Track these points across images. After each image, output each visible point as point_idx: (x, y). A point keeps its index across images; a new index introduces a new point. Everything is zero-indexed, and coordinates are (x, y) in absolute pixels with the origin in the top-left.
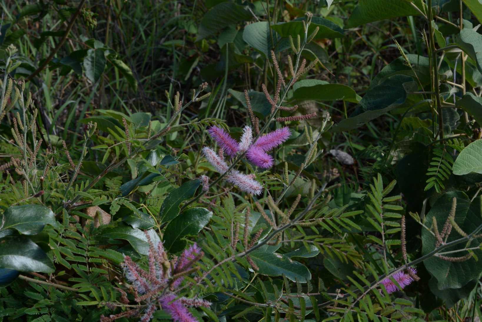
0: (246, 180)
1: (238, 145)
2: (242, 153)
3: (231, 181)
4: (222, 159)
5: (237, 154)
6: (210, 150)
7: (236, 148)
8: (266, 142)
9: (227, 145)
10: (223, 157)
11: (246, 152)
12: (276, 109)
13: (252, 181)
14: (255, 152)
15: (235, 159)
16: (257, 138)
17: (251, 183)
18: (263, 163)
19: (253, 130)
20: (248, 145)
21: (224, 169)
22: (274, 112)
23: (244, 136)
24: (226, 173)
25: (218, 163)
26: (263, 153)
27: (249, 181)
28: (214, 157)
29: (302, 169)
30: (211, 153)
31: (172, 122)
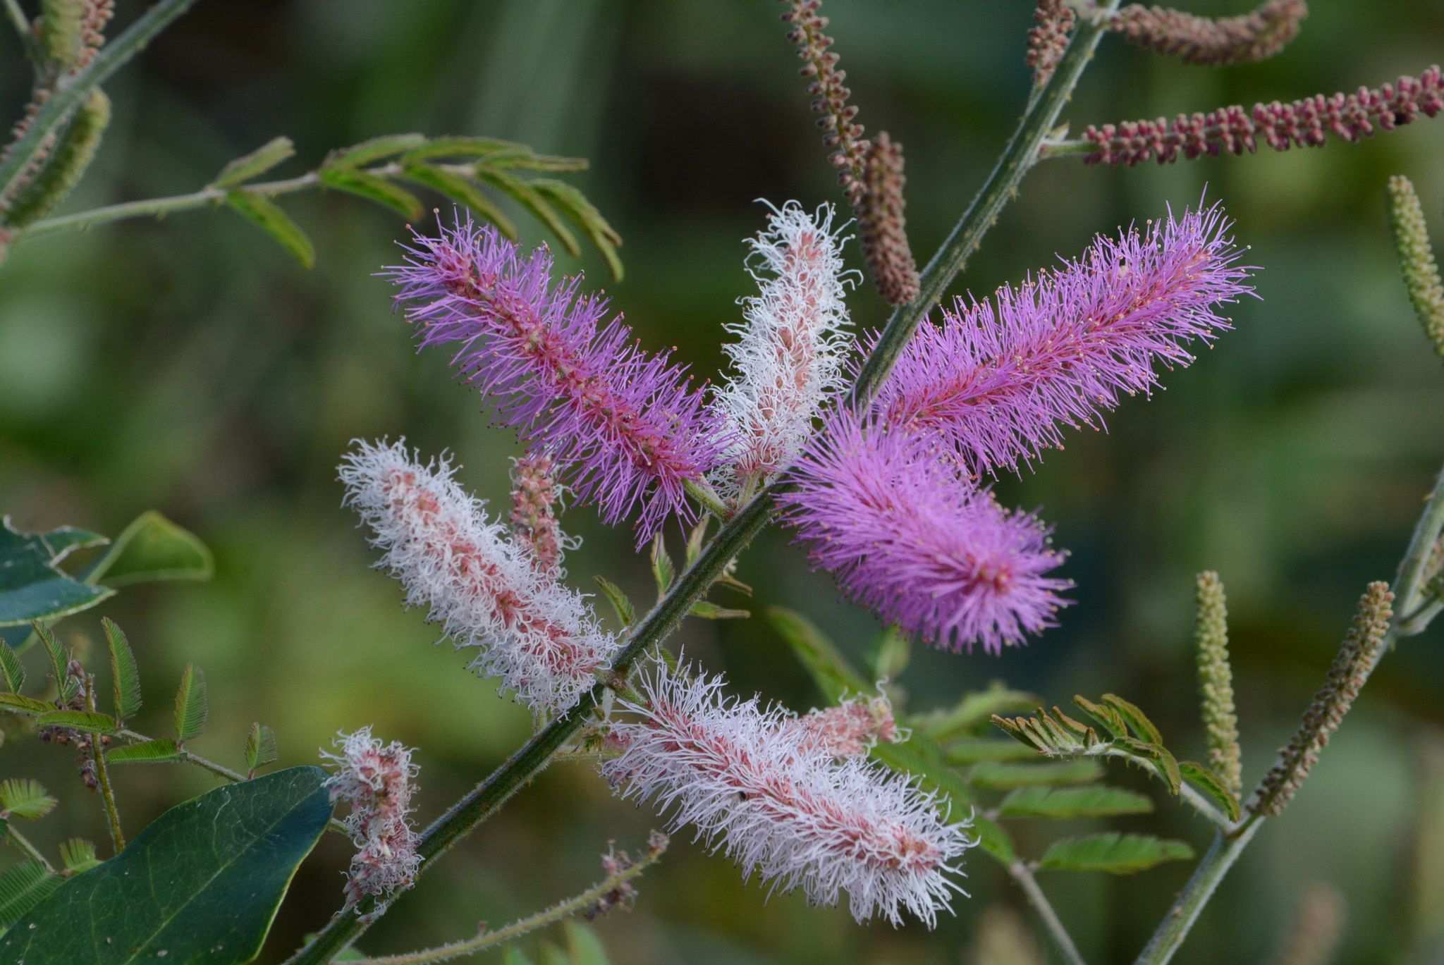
0: (798, 771)
1: (702, 414)
2: (747, 498)
3: (644, 783)
4: (540, 564)
5: (693, 503)
6: (421, 475)
7: (683, 447)
8: (987, 378)
9: (597, 416)
10: (559, 539)
11: (786, 484)
12: (1083, 31)
13: (858, 778)
14: (875, 480)
15: (677, 550)
16: (893, 340)
17: (842, 803)
18: (956, 598)
19: (850, 256)
20: (808, 408)
21: (564, 658)
22: (1063, 69)
23: (762, 314)
24: (586, 704)
25: (506, 603)
26: (960, 489)
27: (823, 782)
28: (464, 549)
29: (1379, 640)
30: (427, 505)
31: (20, 176)
